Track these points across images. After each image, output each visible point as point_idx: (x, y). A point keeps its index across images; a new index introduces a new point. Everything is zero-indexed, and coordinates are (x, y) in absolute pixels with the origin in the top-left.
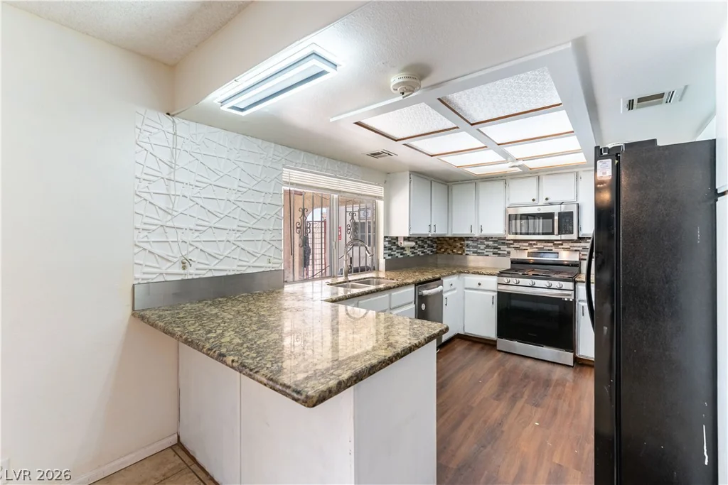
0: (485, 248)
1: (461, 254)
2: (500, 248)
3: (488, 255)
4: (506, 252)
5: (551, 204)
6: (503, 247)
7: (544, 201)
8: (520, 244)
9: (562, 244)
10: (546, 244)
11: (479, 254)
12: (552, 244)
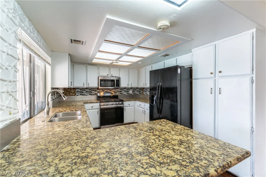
0: (86, 92)
1: (75, 95)
2: (92, 92)
3: (87, 95)
4: (94, 94)
5: (113, 77)
6: (93, 92)
7: (111, 76)
8: (99, 90)
9: (112, 90)
10: (107, 90)
11: (83, 95)
12: (109, 90)
